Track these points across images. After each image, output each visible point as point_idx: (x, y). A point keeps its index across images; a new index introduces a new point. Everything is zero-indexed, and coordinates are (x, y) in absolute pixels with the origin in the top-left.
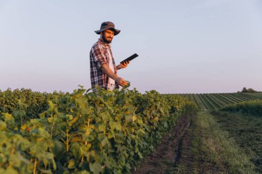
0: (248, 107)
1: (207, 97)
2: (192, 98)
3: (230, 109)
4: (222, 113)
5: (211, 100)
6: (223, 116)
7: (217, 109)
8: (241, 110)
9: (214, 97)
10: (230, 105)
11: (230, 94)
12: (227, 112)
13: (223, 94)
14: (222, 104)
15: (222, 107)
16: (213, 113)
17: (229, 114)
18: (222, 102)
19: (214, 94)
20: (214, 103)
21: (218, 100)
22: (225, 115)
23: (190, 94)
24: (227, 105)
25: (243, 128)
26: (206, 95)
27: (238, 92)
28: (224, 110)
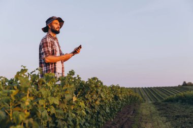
0: (186, 97)
1: (152, 90)
2: (137, 91)
3: (171, 100)
4: (164, 103)
5: (155, 94)
6: (163, 105)
7: (160, 101)
8: (180, 101)
9: (157, 90)
10: (171, 96)
11: (172, 87)
12: (167, 103)
13: (165, 88)
14: (164, 96)
15: (164, 99)
16: (156, 104)
17: (169, 104)
18: (164, 94)
19: (157, 88)
20: (157, 96)
21: (160, 93)
23: (135, 88)
24: (168, 97)
25: (179, 114)
26: (150, 89)
27: (179, 86)
28: (167, 101)
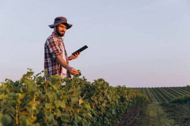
1: (159, 91)
2: (144, 91)
3: (179, 102)
4: (172, 104)
5: (163, 94)
6: (171, 107)
7: (167, 102)
8: (189, 102)
9: (164, 90)
10: (179, 97)
11: (180, 88)
12: (175, 104)
13: (174, 88)
14: (172, 97)
15: (172, 100)
16: (163, 105)
17: (177, 106)
18: (172, 95)
19: (165, 88)
20: (165, 96)
21: (168, 93)
22: (174, 106)
23: (142, 89)
24: (176, 98)
25: (188, 117)
26: (158, 89)
27: (188, 86)
28: (175, 102)
